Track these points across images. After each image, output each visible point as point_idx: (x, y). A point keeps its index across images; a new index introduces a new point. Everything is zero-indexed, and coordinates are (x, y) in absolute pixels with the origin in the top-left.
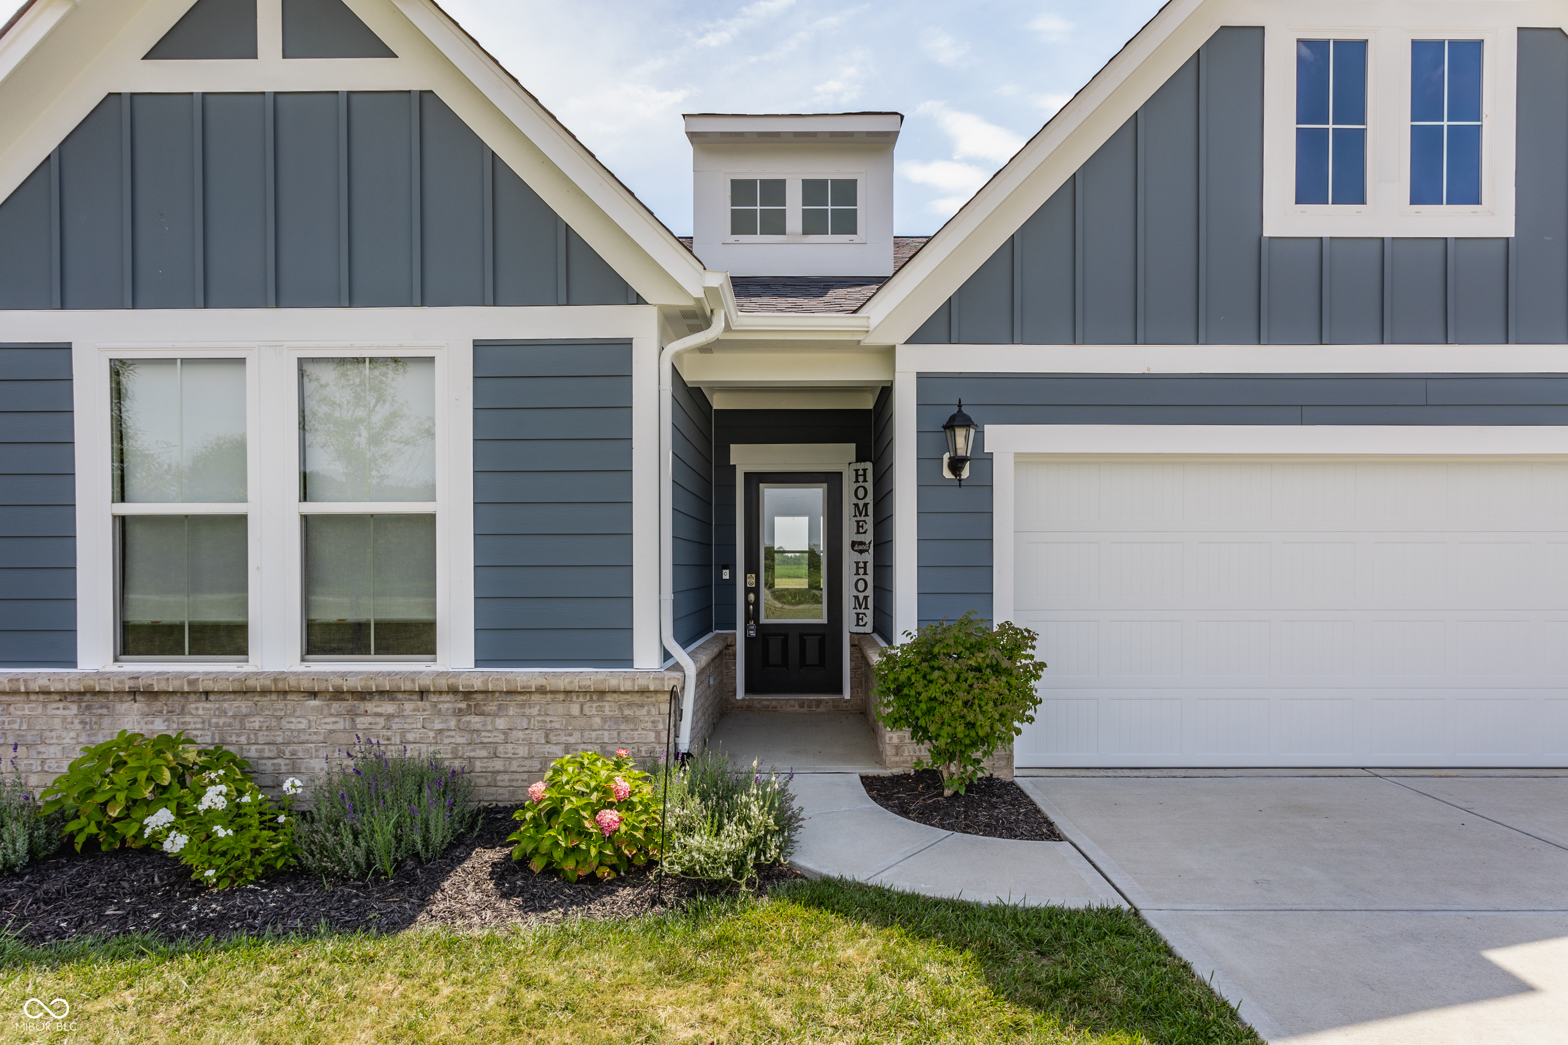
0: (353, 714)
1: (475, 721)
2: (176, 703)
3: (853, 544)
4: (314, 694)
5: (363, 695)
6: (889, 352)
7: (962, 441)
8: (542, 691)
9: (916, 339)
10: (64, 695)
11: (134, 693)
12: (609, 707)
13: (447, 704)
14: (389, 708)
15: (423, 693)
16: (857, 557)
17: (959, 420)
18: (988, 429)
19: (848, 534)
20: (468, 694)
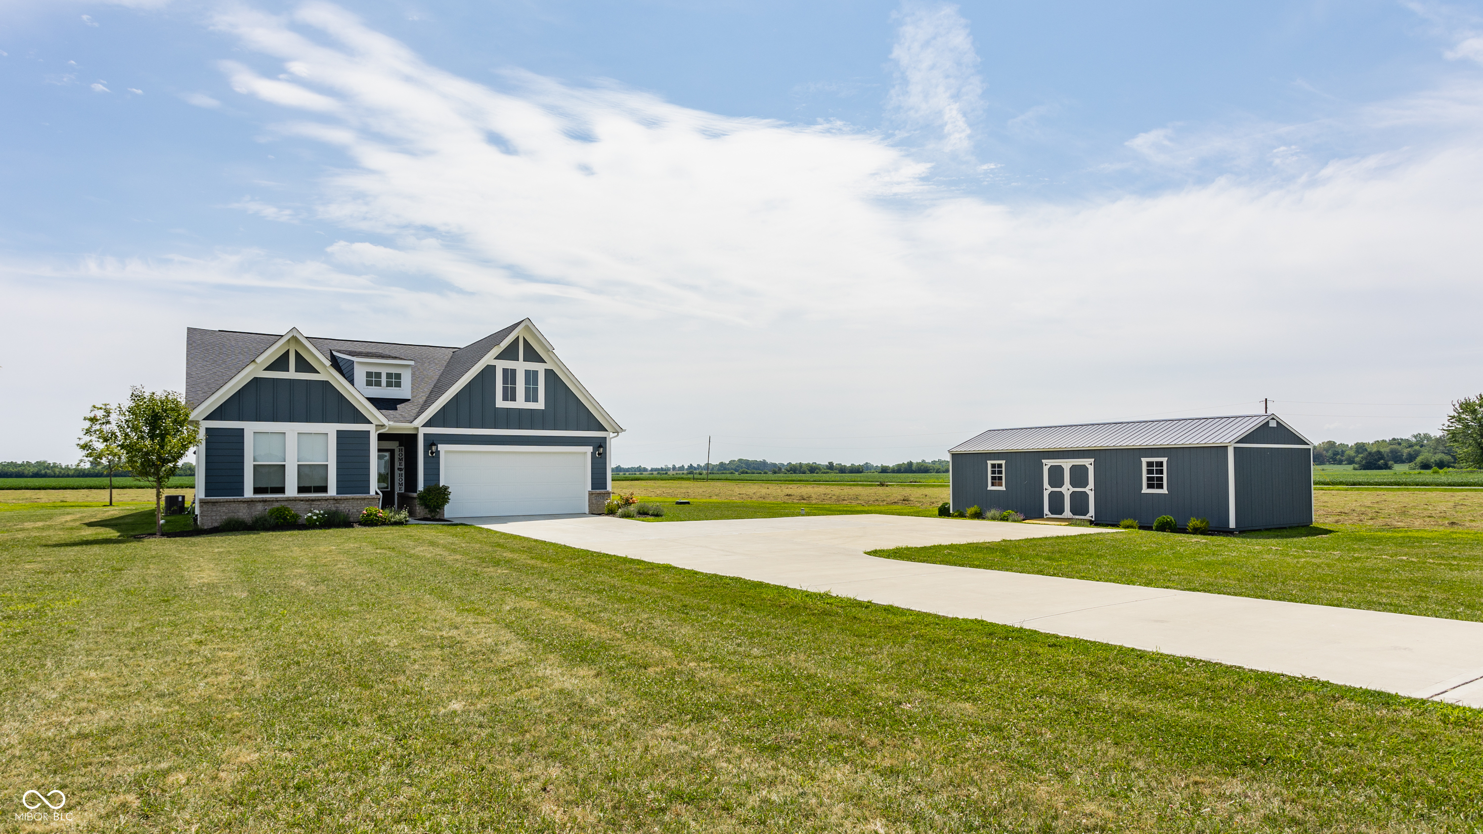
0: (311, 504)
1: (338, 505)
2: (270, 503)
3: (398, 469)
4: (302, 501)
5: (313, 500)
6: (417, 429)
7: (434, 448)
8: (353, 499)
9: (423, 426)
10: (244, 502)
11: (260, 501)
12: (366, 502)
13: (331, 502)
14: (319, 503)
15: (326, 500)
16: (399, 472)
17: (433, 444)
18: (439, 446)
19: (397, 466)
20: (336, 500)
